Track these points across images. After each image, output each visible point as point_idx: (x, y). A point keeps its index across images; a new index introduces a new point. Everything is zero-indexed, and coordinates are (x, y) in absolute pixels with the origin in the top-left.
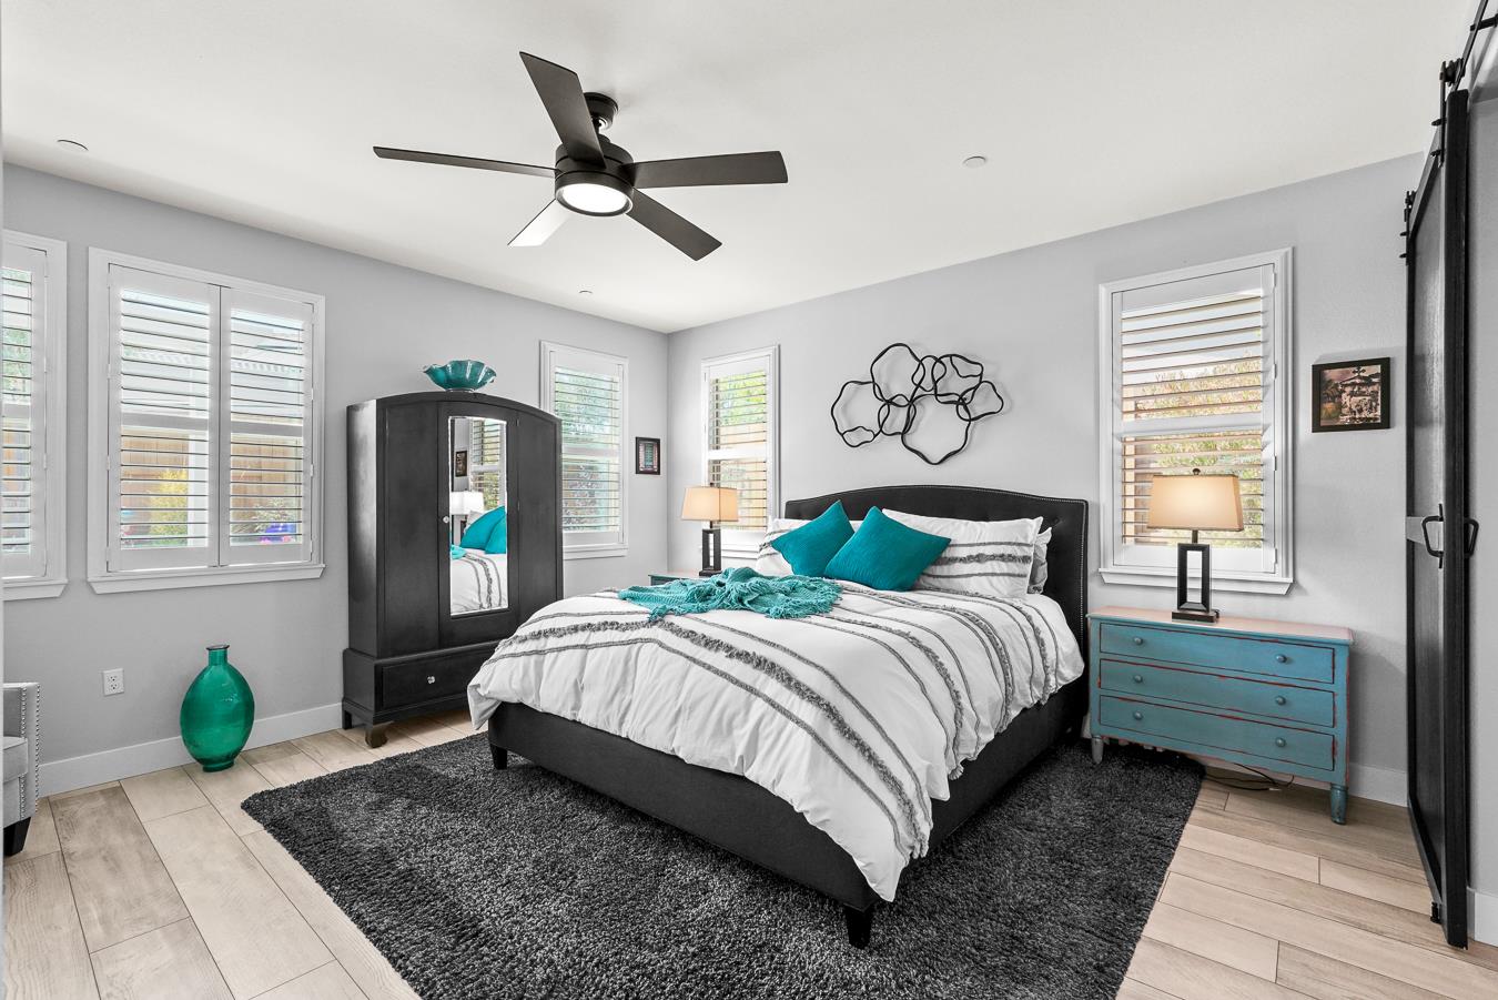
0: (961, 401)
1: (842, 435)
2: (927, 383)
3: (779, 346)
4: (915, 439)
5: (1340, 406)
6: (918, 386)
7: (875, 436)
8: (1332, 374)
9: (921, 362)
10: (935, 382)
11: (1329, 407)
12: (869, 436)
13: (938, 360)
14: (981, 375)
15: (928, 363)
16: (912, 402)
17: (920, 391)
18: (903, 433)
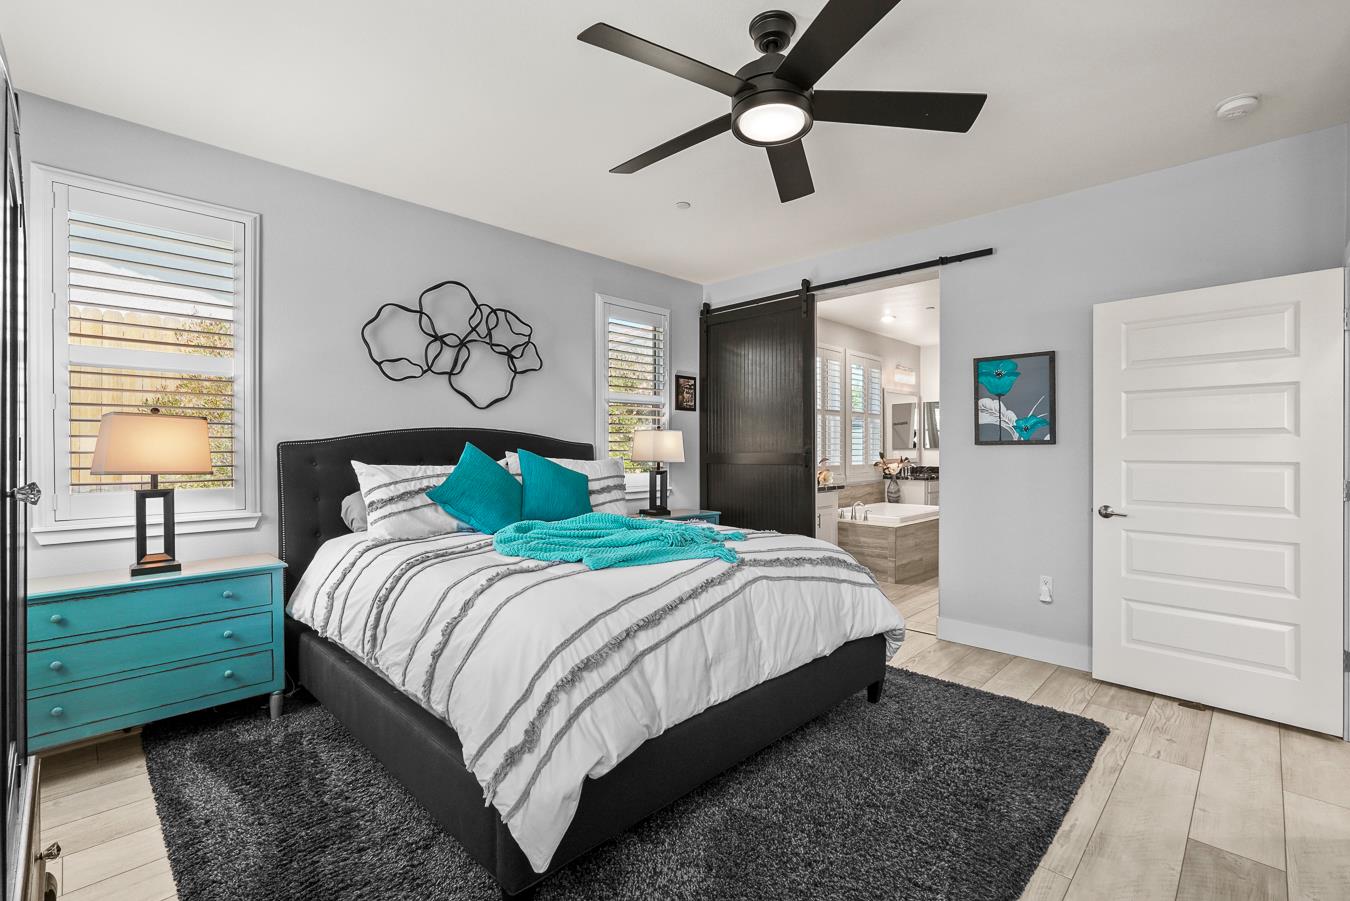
0: (509, 355)
1: (379, 364)
2: (483, 330)
3: (261, 216)
4: (463, 381)
5: (684, 398)
6: (474, 329)
7: (424, 372)
8: (682, 381)
9: (478, 307)
10: (489, 330)
11: (680, 397)
12: (418, 372)
13: (494, 311)
14: (530, 336)
15: (487, 312)
16: (463, 344)
17: (474, 336)
18: (450, 374)
